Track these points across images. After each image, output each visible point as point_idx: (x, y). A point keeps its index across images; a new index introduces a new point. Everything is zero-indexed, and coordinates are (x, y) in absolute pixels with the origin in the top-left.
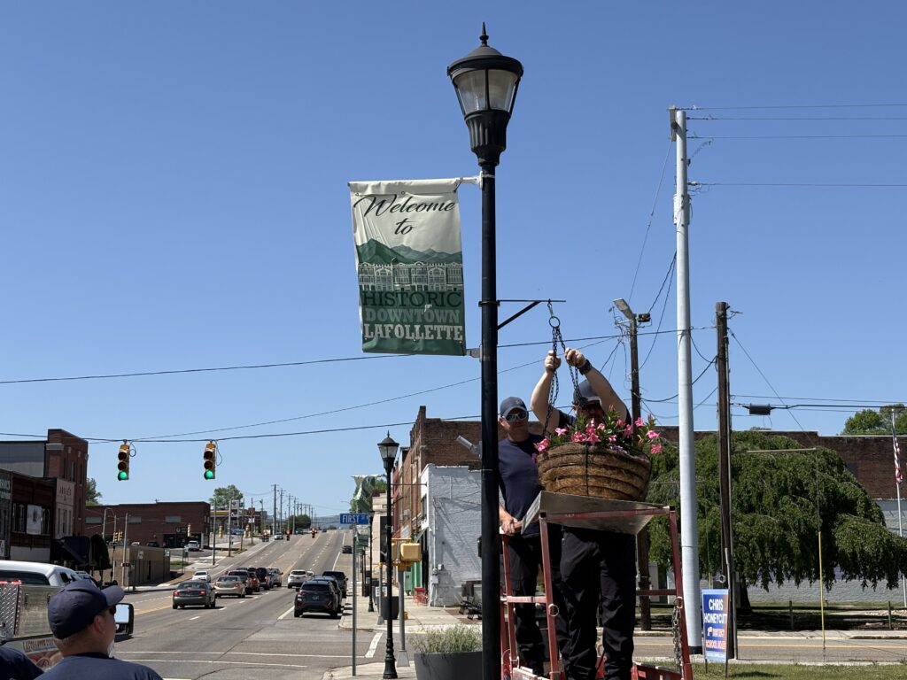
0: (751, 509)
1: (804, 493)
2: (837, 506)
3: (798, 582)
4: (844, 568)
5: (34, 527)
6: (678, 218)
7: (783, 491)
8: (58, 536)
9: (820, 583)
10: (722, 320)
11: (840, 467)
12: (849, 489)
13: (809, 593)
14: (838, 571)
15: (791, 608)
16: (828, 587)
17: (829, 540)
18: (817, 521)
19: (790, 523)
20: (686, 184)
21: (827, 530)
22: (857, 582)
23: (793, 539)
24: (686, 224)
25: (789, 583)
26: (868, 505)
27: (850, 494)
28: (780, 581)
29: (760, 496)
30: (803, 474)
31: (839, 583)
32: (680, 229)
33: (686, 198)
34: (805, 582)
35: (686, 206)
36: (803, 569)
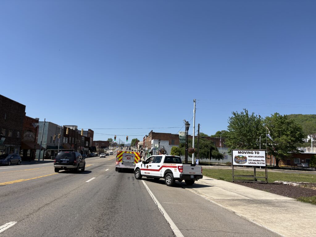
0: (200, 149)
1: (208, 147)
2: (212, 149)
3: (206, 159)
4: (213, 157)
5: (87, 145)
6: (194, 113)
7: (205, 146)
8: (90, 146)
9: (209, 159)
10: (199, 126)
11: (213, 143)
12: (214, 146)
13: (208, 160)
14: (212, 158)
15: (205, 162)
16: (210, 160)
17: (211, 154)
18: (209, 151)
19: (206, 151)
20: (195, 108)
21: (211, 152)
22: (214, 159)
23: (206, 153)
24: (195, 114)
25: (205, 159)
26: (216, 148)
27: (214, 147)
28: (204, 158)
29: (202, 147)
30: (208, 144)
31: (212, 159)
32: (194, 114)
33: (195, 110)
34: (207, 159)
35: (195, 111)
36: (207, 157)
